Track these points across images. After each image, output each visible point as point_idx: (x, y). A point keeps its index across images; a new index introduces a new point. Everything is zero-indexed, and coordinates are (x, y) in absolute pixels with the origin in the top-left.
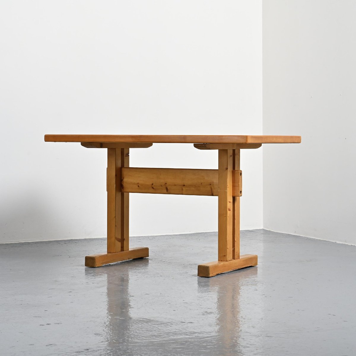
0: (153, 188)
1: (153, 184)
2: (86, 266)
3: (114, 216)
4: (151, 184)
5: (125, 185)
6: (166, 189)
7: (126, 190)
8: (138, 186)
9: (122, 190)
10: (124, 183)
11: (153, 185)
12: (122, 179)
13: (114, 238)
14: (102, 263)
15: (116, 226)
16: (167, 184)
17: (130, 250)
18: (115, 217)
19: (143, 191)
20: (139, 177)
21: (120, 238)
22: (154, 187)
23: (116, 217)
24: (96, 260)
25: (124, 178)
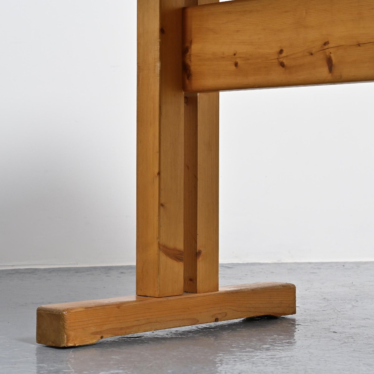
0: (282, 65)
1: (281, 51)
2: (39, 341)
3: (157, 171)
4: (278, 50)
5: (194, 65)
6: (325, 63)
7: (198, 82)
8: (236, 64)
9: (187, 82)
10: (193, 58)
11: (284, 54)
12: (187, 44)
13: (156, 247)
14: (96, 333)
15: (161, 205)
16: (330, 45)
17: (221, 289)
18: (159, 174)
19: (251, 80)
20: (238, 31)
21: (180, 246)
22: (285, 61)
23: (162, 174)
24: (69, 323)
25: (191, 42)
